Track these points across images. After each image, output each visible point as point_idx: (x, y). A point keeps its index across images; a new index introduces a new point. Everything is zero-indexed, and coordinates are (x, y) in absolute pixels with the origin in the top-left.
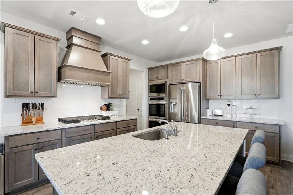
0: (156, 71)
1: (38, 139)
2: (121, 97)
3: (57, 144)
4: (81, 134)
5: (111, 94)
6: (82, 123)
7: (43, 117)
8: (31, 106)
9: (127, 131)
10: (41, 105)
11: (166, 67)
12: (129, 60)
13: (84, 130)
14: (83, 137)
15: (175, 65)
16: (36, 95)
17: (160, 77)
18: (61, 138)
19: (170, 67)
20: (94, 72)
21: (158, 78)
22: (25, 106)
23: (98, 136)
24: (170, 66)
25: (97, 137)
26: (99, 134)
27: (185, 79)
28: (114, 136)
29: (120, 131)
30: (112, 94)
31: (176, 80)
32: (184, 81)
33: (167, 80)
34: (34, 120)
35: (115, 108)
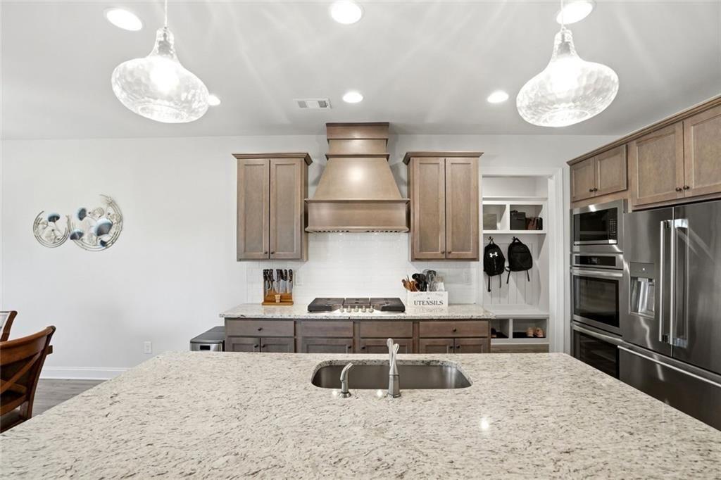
0: (592, 167)
1: (260, 330)
2: (450, 256)
3: (287, 345)
4: (331, 335)
5: (418, 250)
6: (337, 314)
7: (291, 294)
8: (275, 275)
9: (451, 347)
10: (288, 273)
11: (621, 147)
12: (477, 155)
13: (336, 329)
14: (334, 342)
15: (651, 136)
16: (272, 256)
17: (603, 188)
18: (293, 335)
19: (634, 147)
20: (365, 205)
21: (596, 190)
22: (268, 275)
23: (368, 346)
24: (635, 142)
25: (364, 348)
26: (369, 342)
27: (693, 186)
28: (408, 353)
29: (427, 346)
30: (420, 251)
31: (656, 192)
32: (688, 194)
33: (627, 195)
34: (277, 297)
35: (440, 285)
